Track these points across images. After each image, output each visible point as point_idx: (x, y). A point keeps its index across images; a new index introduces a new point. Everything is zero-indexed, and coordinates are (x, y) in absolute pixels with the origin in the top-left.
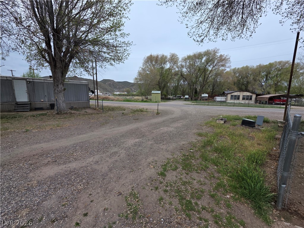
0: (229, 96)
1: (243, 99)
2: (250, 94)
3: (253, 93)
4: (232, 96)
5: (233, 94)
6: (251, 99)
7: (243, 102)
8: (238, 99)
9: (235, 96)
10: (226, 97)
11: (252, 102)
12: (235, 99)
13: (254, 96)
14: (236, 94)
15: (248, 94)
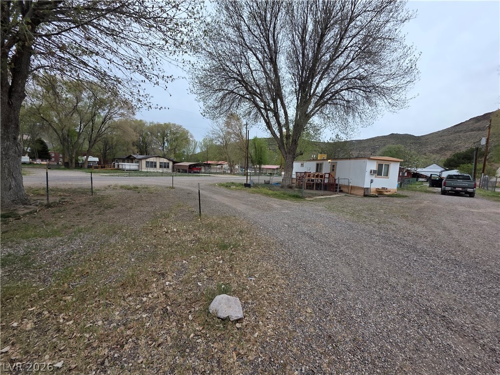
0: (144, 162)
1: (161, 166)
2: (167, 161)
3: (169, 160)
4: (147, 162)
5: (148, 160)
6: (168, 167)
7: (161, 170)
8: (155, 166)
9: (152, 162)
10: (138, 164)
11: (170, 170)
12: (152, 167)
13: (171, 164)
14: (151, 160)
15: (165, 161)
